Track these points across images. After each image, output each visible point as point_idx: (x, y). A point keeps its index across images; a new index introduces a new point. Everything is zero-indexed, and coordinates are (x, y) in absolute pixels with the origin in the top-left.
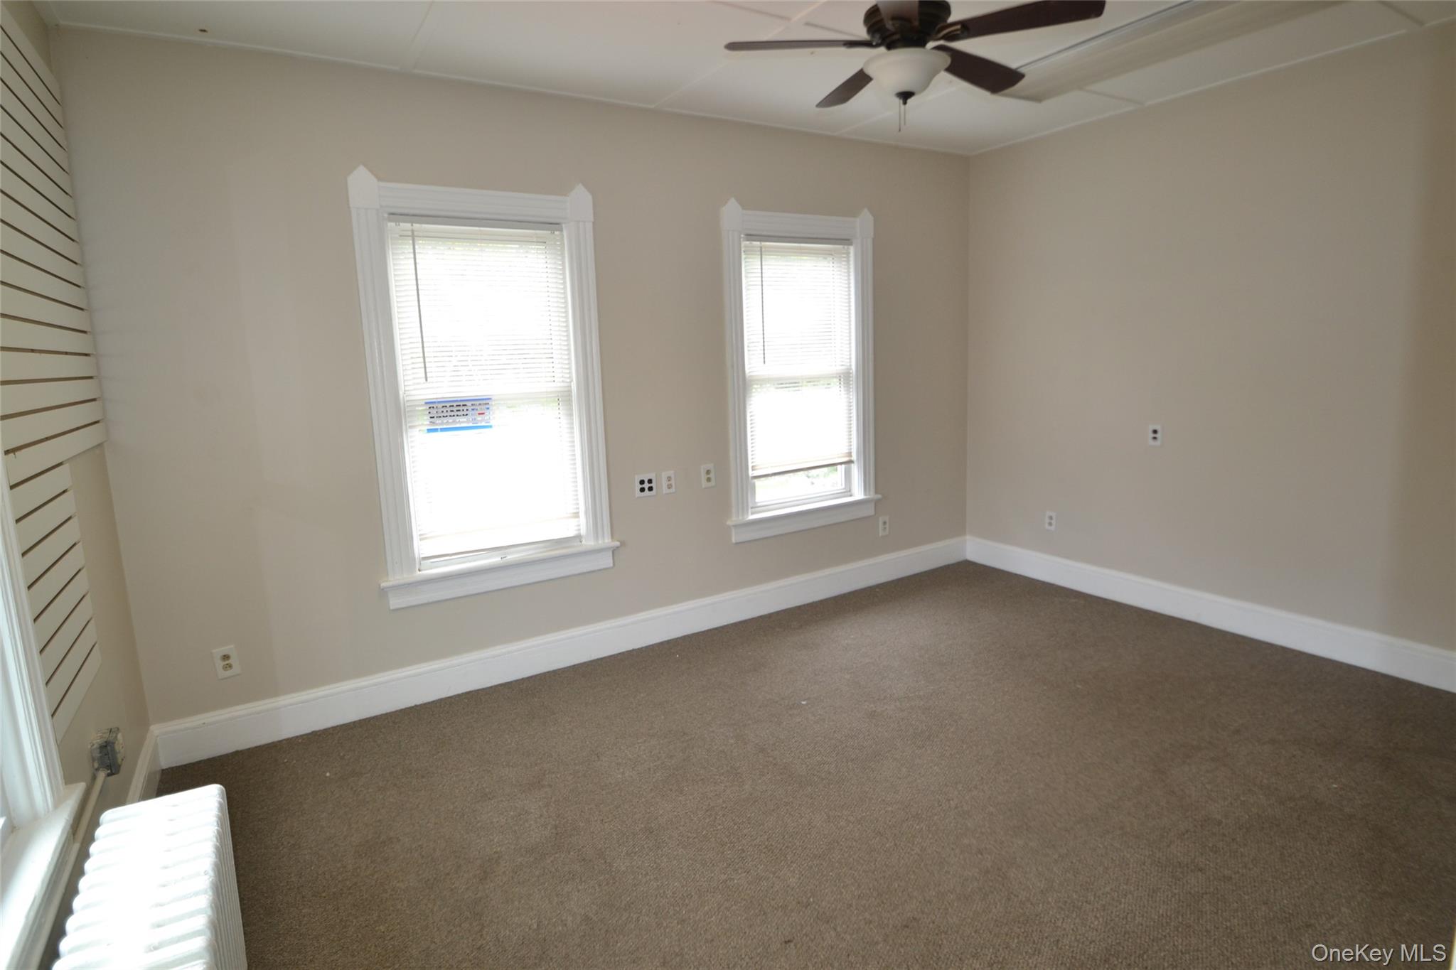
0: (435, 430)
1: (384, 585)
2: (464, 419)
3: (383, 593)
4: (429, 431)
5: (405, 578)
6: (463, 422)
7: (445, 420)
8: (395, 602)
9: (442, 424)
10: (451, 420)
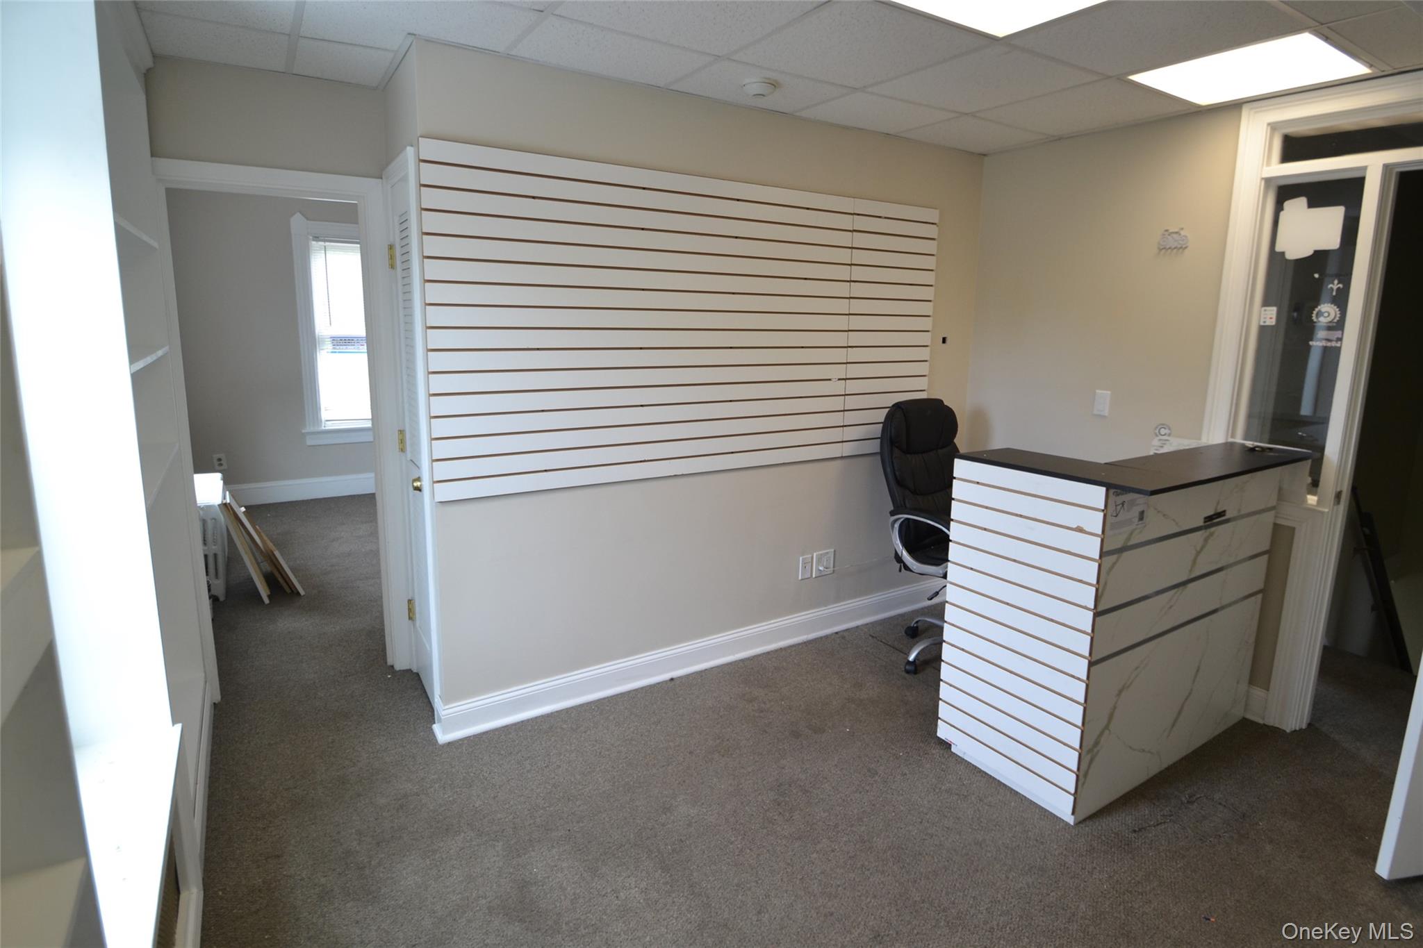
0: (335, 352)
1: (303, 431)
2: (353, 347)
3: (304, 435)
4: (332, 352)
5: (316, 429)
6: (351, 348)
7: (341, 347)
8: (310, 442)
9: (340, 349)
10: (344, 347)
